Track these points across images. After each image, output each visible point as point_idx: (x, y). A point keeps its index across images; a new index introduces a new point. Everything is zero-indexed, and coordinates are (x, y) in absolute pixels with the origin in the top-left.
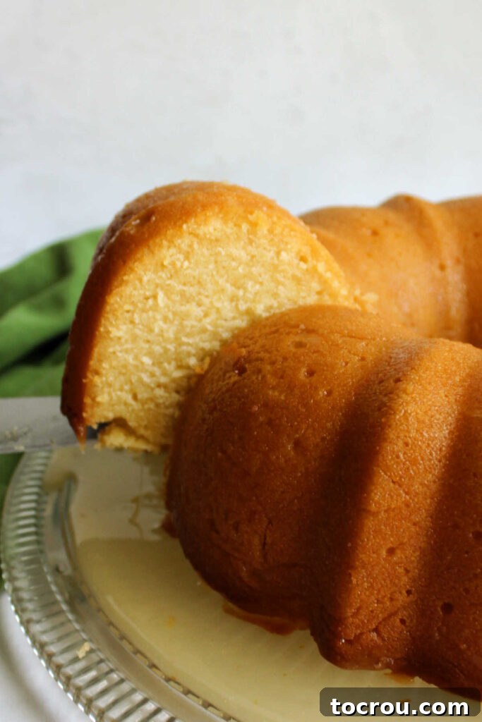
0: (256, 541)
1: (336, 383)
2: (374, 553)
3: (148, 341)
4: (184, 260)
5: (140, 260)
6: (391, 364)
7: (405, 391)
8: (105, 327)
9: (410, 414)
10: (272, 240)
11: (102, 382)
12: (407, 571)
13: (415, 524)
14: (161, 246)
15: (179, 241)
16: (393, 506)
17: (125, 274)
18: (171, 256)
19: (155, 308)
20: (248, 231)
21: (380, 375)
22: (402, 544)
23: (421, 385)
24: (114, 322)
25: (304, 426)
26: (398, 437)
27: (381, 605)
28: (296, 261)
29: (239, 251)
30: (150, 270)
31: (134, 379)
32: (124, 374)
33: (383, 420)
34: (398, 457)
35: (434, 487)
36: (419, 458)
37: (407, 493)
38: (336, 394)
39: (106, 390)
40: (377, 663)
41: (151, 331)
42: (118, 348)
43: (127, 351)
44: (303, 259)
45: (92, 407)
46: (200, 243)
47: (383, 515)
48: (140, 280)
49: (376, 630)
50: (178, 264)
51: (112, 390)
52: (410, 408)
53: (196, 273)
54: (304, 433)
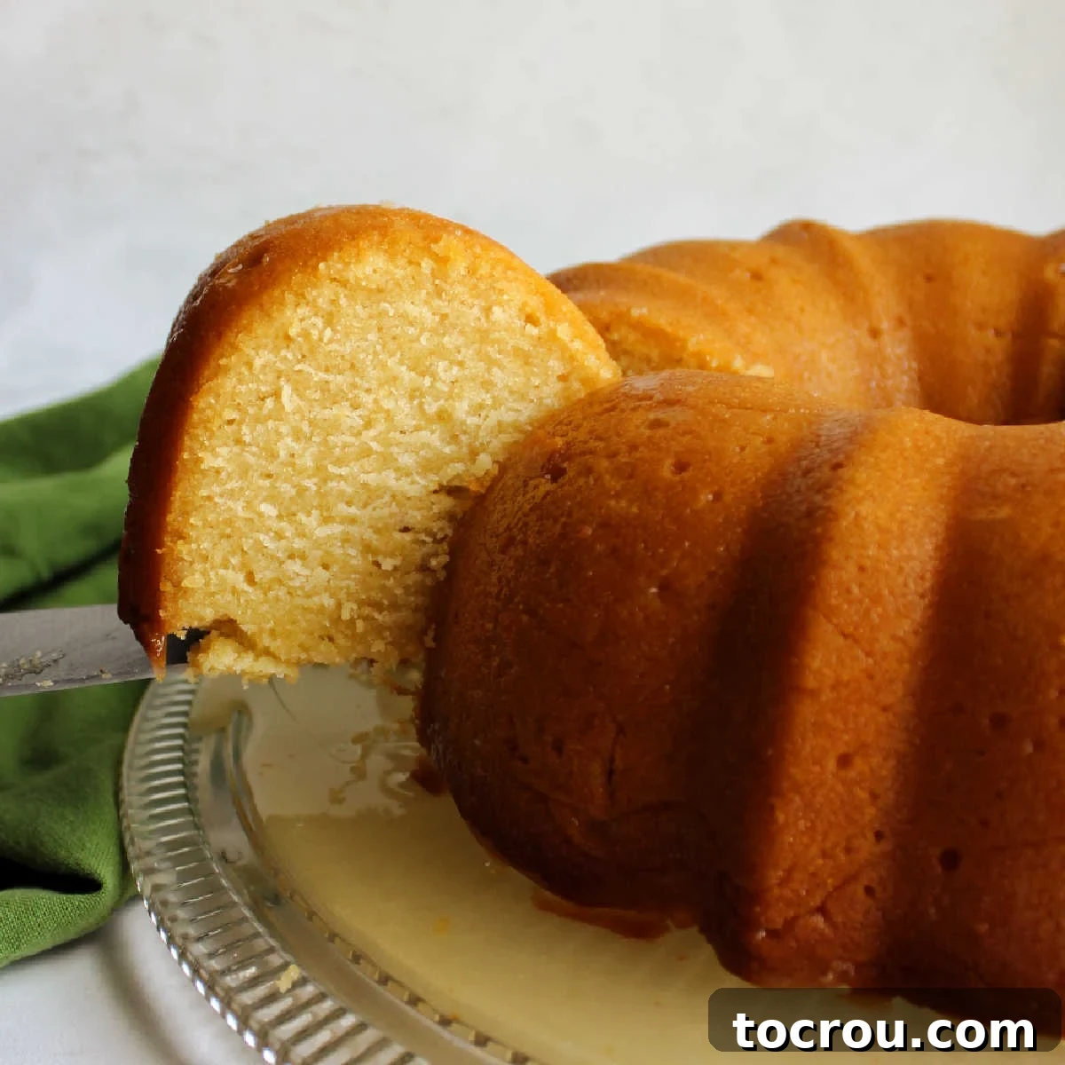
0: (596, 768)
1: (729, 479)
2: (815, 763)
3: (269, 476)
4: (325, 328)
5: (248, 329)
6: (821, 444)
7: (852, 481)
8: (192, 452)
9: (866, 519)
10: (475, 287)
11: (190, 552)
12: (874, 797)
13: (885, 709)
14: (282, 303)
15: (314, 293)
16: (845, 677)
17: (222, 356)
18: (302, 320)
19: (278, 413)
20: (432, 273)
21: (804, 463)
22: (864, 746)
23: (879, 471)
24: (207, 443)
25: (677, 554)
26: (847, 558)
27: (830, 863)
28: (519, 323)
29: (419, 309)
30: (266, 347)
31: (247, 544)
32: (229, 536)
33: (819, 530)
34: (849, 591)
35: (913, 642)
36: (886, 592)
37: (868, 654)
38: (728, 498)
39: (198, 566)
40: (824, 973)
41: (273, 456)
42: (217, 489)
43: (232, 494)
44: (531, 319)
45: (175, 599)
46: (350, 298)
47: (827, 695)
48: (250, 365)
49: (822, 910)
50: (315, 334)
51: (208, 566)
52: (865, 509)
53: (347, 349)
54: (677, 565)
